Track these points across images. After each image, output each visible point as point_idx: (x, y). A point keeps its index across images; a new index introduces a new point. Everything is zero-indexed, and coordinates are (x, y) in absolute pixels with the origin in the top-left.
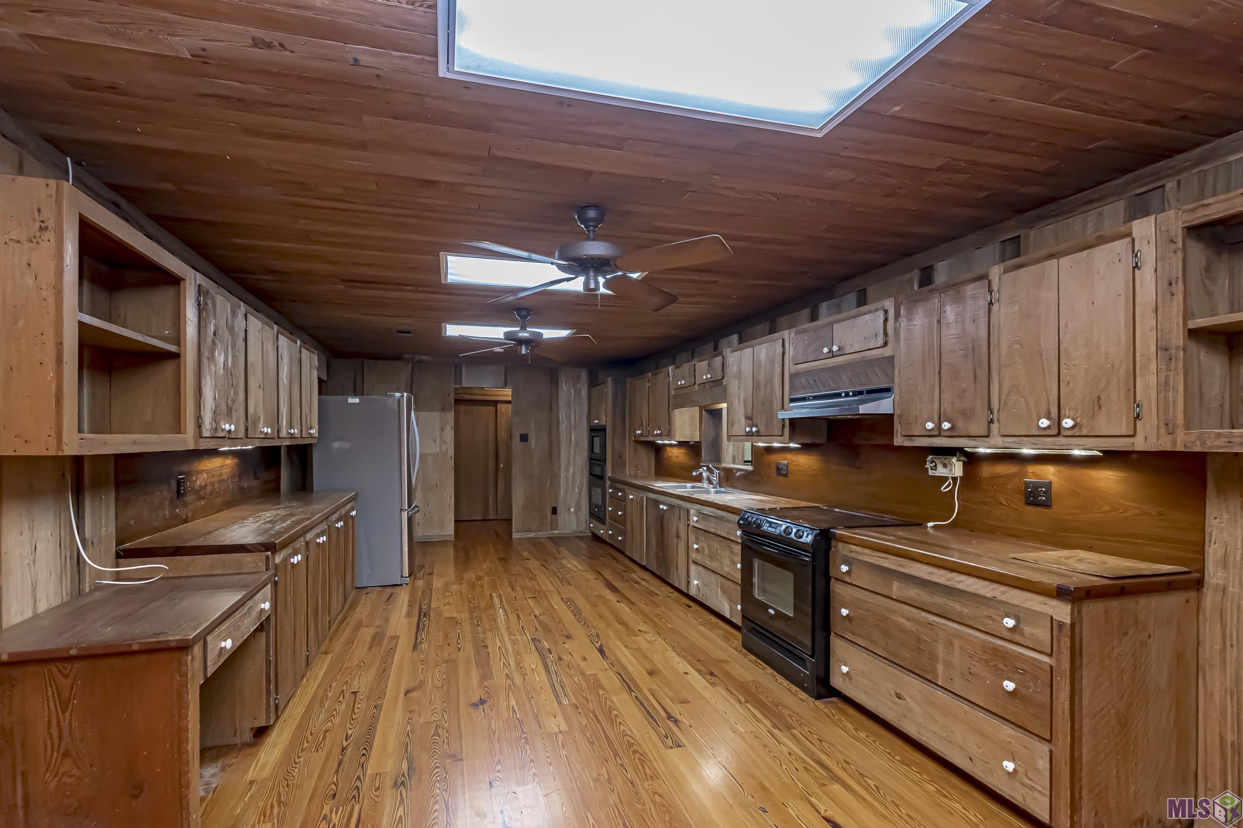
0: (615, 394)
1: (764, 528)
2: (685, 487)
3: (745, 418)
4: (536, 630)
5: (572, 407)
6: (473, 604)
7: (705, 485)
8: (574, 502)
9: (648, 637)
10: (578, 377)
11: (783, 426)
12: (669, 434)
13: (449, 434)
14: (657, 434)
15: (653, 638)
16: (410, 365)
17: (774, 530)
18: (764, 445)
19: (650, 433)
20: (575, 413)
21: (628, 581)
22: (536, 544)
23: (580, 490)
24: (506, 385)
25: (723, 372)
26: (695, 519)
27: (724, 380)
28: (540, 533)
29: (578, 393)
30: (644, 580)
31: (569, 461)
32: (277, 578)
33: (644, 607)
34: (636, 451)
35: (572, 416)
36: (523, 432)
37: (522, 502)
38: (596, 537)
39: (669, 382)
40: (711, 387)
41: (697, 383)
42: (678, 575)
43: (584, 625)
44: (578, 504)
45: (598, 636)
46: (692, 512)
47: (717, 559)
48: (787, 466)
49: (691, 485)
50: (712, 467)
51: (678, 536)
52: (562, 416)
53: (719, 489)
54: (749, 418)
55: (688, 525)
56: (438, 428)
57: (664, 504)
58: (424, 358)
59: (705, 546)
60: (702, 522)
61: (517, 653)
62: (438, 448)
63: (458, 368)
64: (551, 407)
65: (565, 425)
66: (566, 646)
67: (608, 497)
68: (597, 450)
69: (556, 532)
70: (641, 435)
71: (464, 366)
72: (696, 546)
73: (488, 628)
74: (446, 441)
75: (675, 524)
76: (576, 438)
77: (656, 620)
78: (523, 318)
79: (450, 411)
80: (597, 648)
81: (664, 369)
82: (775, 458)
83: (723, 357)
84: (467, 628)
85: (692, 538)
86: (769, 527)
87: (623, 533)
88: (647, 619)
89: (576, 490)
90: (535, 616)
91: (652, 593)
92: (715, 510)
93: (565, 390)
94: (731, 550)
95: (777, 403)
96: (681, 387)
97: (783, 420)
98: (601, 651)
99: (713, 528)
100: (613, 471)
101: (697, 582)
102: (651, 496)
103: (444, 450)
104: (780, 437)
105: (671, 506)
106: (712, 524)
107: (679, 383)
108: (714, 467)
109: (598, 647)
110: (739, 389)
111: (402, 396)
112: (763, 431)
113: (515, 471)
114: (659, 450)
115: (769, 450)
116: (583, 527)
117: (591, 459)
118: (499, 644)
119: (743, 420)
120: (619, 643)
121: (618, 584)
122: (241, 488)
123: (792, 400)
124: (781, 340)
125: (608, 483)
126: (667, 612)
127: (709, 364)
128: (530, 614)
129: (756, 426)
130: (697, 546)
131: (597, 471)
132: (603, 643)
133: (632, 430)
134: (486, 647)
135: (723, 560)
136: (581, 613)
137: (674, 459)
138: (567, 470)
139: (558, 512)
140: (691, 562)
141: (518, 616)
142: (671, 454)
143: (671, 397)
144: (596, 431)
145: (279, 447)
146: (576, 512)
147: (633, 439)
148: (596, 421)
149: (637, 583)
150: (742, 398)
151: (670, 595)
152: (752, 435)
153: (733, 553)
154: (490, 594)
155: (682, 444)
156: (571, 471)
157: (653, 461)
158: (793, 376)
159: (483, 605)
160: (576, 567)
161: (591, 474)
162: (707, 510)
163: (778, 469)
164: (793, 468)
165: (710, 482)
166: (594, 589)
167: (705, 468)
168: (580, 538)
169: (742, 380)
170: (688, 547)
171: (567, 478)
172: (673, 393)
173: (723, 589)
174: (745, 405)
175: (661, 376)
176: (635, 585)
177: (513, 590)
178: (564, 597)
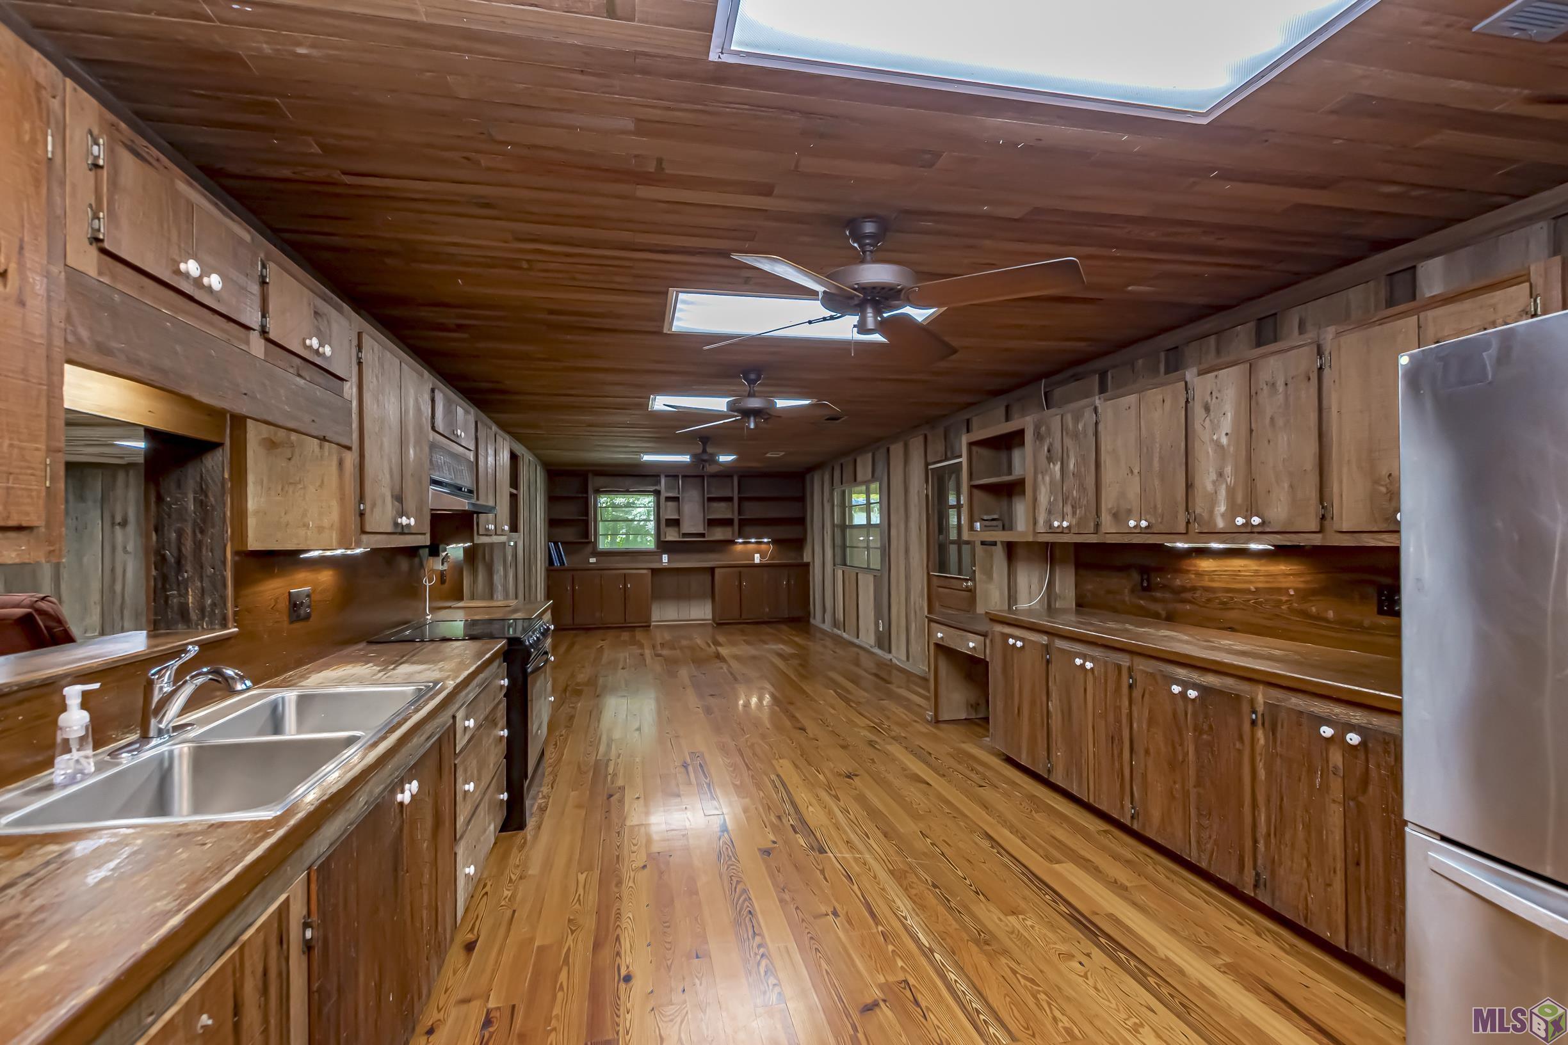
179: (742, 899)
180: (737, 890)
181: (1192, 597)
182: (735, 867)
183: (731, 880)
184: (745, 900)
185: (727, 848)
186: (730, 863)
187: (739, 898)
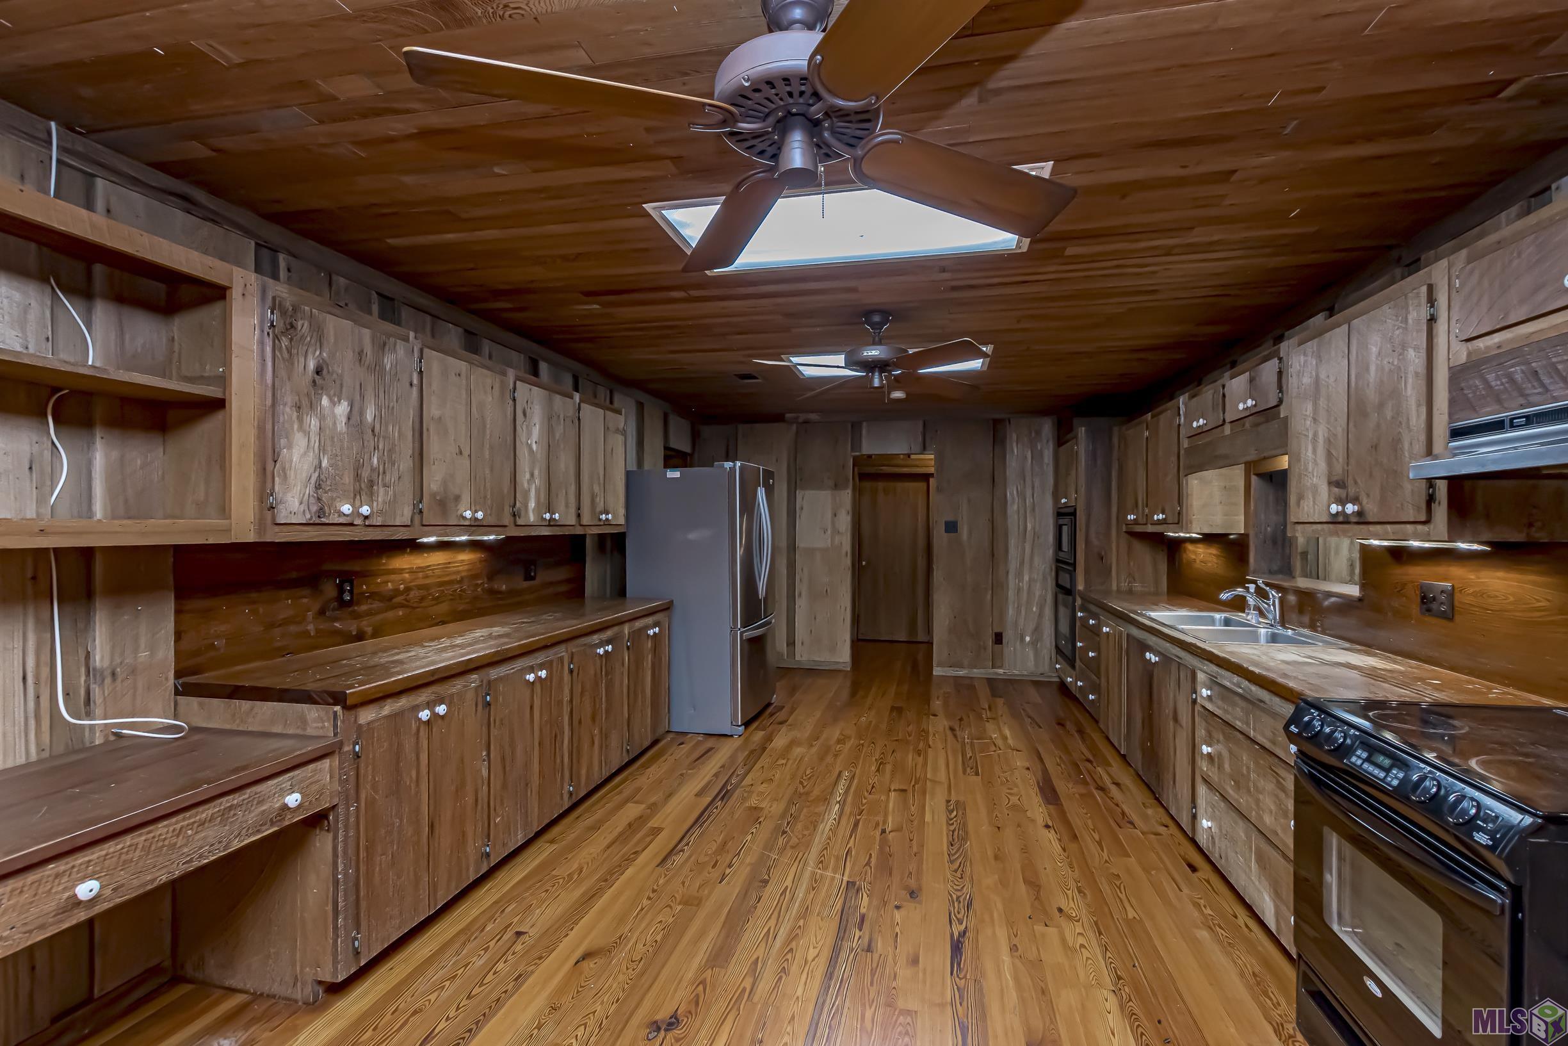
0: (1093, 456)
1: (1354, 759)
2: (1212, 622)
3: (1330, 483)
4: (868, 864)
5: (1028, 479)
6: (804, 787)
7: (1252, 617)
8: (1031, 626)
9: (1071, 931)
10: (1038, 433)
11: (1431, 500)
12: (1179, 521)
13: (845, 521)
14: (1158, 520)
15: (1081, 940)
16: (794, 427)
17: (1382, 775)
18: (1386, 543)
19: (1148, 519)
20: (1033, 488)
21: (1085, 783)
22: (964, 687)
23: (1041, 608)
24: (924, 449)
25: (1281, 391)
26: (1205, 692)
27: (1282, 408)
28: (975, 670)
29: (1037, 457)
30: (1117, 784)
31: (1022, 563)
32: (357, 748)
33: (1093, 848)
34: (1130, 548)
35: (1029, 493)
36: (950, 518)
37: (947, 622)
38: (1063, 688)
39: (1179, 425)
40: (1256, 425)
41: (1228, 420)
42: (1176, 796)
43: (956, 871)
44: (1037, 630)
45: (969, 905)
46: (1201, 676)
47: (1249, 791)
48: (1451, 594)
49: (1223, 615)
50: (1263, 586)
51: (1176, 719)
52: (1012, 494)
53: (1280, 630)
54: (1336, 483)
55: (1194, 702)
56: (829, 515)
57: (1156, 652)
58: (813, 417)
59: (1225, 754)
60: (1220, 703)
61: (805, 913)
62: (829, 540)
63: (856, 427)
64: (995, 481)
65: (1015, 507)
66: (898, 916)
67: (1078, 624)
68: (1065, 546)
69: (1001, 671)
70: (1135, 522)
71: (865, 424)
72: (1206, 749)
73: (794, 840)
74: (841, 531)
75: (1172, 696)
76: (1034, 528)
77: (1106, 888)
78: (877, 326)
79: (846, 488)
80: (952, 935)
81: (1170, 404)
82: (1419, 573)
83: (1280, 359)
84: (764, 831)
85: (1201, 732)
86: (1365, 760)
87: (1096, 689)
88: (1088, 883)
89: (1034, 609)
90: (884, 831)
91: (1124, 820)
92: (1245, 683)
93: (1017, 453)
94: (1278, 782)
95: (1413, 439)
96: (1200, 432)
97: (1431, 482)
98: (957, 948)
99: (1240, 720)
100: (1087, 582)
101: (1210, 824)
102: (1135, 632)
103: (837, 541)
104: (1420, 527)
105: (1166, 659)
106: (1238, 712)
107: (1195, 424)
108: (1267, 584)
109: (956, 934)
110: (1315, 420)
111: (735, 466)
112: (1372, 510)
113: (938, 576)
114: (1174, 547)
115: (1399, 555)
116: (1045, 667)
117: (1058, 561)
118: (788, 882)
119: (1324, 489)
120: (1002, 933)
121: (1063, 787)
122: (492, 592)
123: (1456, 433)
124: (1424, 289)
125: (1079, 602)
126: (1138, 870)
127: (1252, 380)
128: (877, 824)
129: (1355, 500)
130: (1209, 750)
131: (1065, 580)
132: (971, 925)
133: (1122, 512)
134: (766, 882)
135: (1261, 797)
136: (964, 839)
137: (1198, 565)
138: (1019, 575)
139: (1004, 641)
140: (1199, 780)
141: (856, 824)
142: (1193, 557)
143: (1182, 452)
144: (1065, 515)
145: (583, 537)
146: (1034, 643)
147: (1124, 529)
148: (1063, 501)
149: (1101, 789)
150: (1321, 440)
151: (1162, 829)
152: (1346, 522)
153: (1283, 789)
154: (840, 772)
155: (1209, 539)
156: (1026, 578)
157: (1163, 567)
158: (1457, 375)
159: (816, 792)
160: (1005, 738)
161: (1058, 585)
162: (1230, 680)
163: (1426, 600)
164: (1468, 600)
165: (1262, 614)
166: (1015, 790)
167: (1252, 587)
168: (1036, 684)
169: (1322, 403)
170: (1194, 748)
171: (1019, 590)
172: (1186, 445)
173: (1261, 859)
174: (1329, 455)
175: (1163, 418)
176: (1095, 792)
177: (878, 770)
178: (953, 798)
179: (956, 856)
180: (958, 864)
181: (406, 600)
182: (955, 887)
183: (962, 875)
184: (953, 855)
185: (959, 913)
186: (959, 894)
187: (958, 858)
